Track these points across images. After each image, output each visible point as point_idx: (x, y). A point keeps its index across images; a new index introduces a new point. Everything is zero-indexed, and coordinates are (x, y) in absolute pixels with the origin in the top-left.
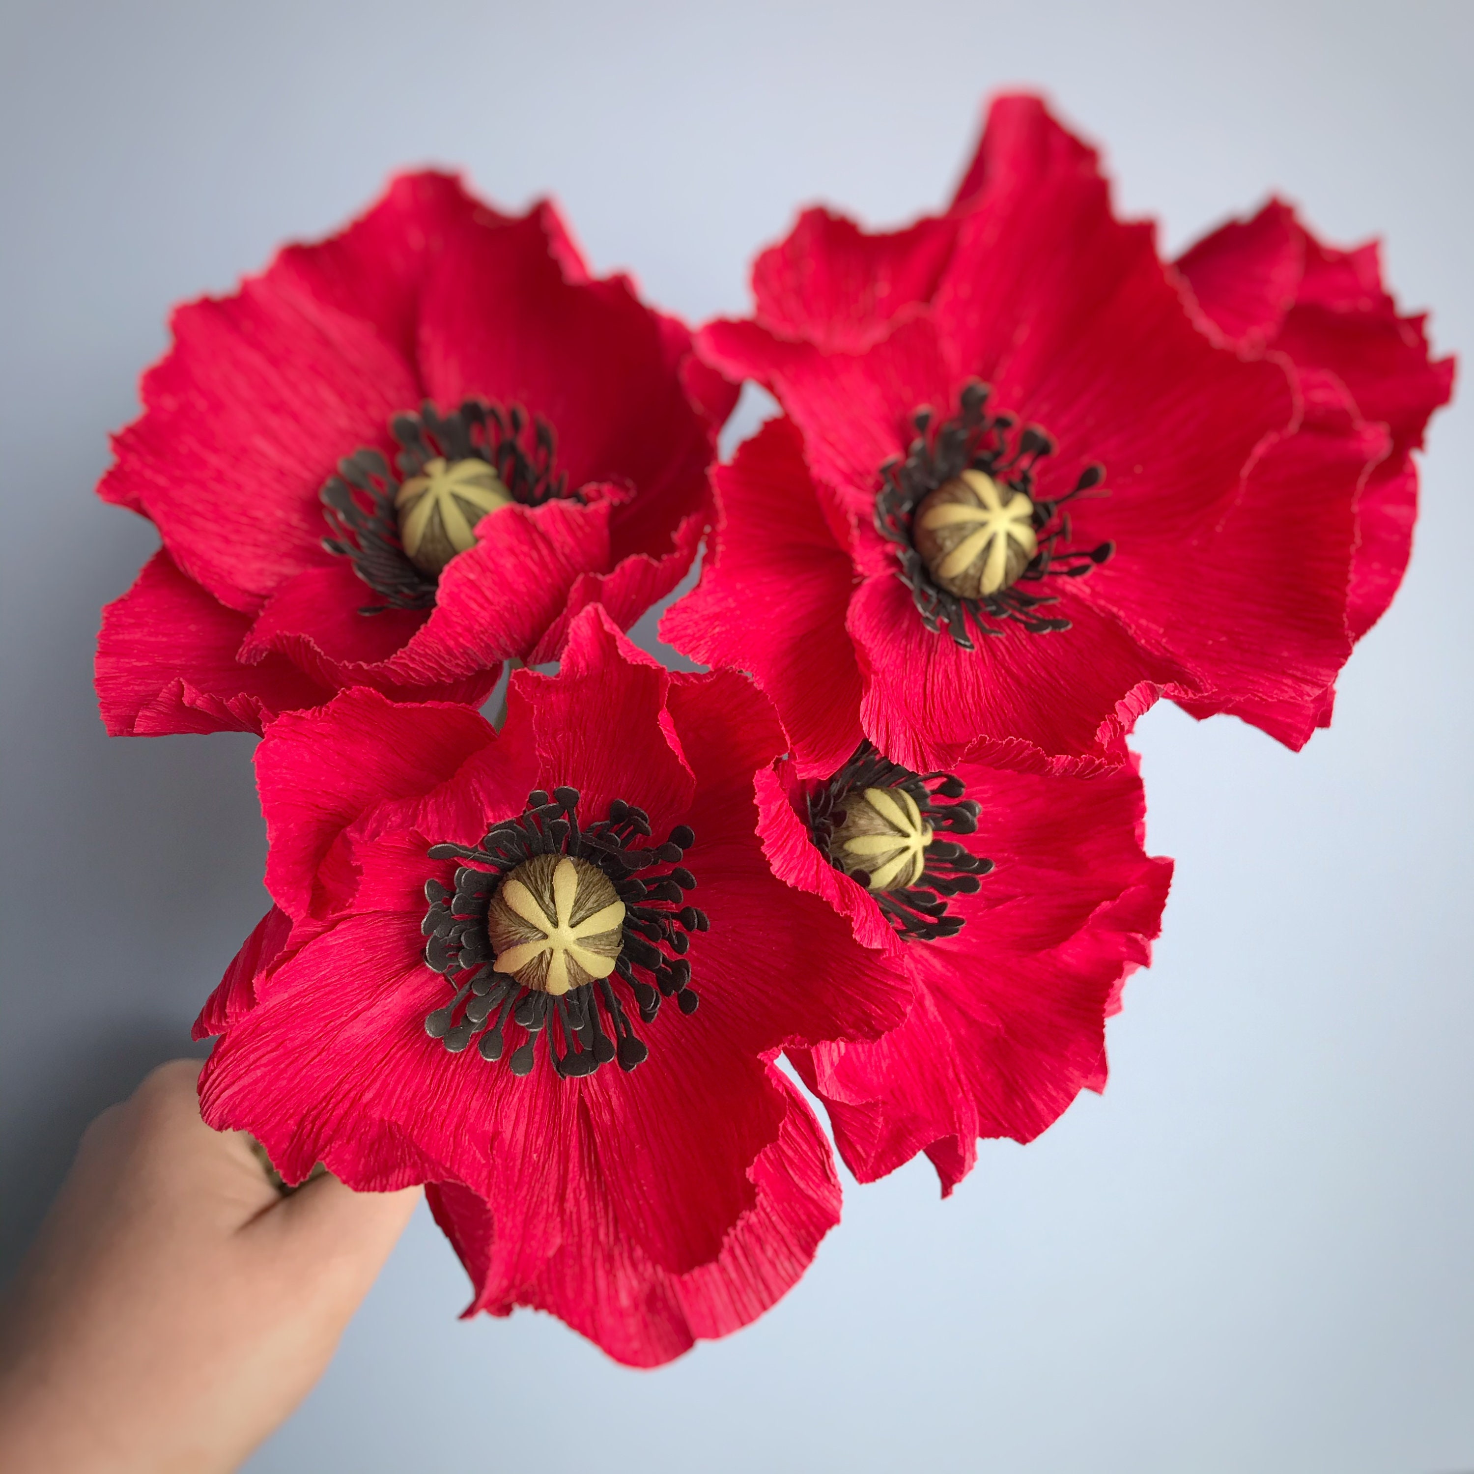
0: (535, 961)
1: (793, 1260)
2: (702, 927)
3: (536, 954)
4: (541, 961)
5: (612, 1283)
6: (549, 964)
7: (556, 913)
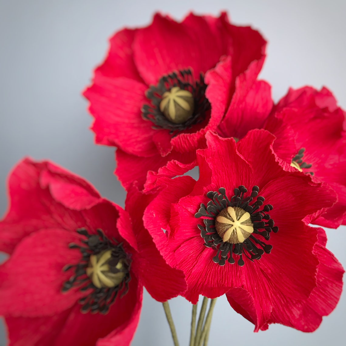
0: (233, 234)
1: (338, 286)
2: (271, 209)
3: (232, 231)
4: (234, 233)
5: (291, 313)
6: (236, 232)
7: (232, 219)
